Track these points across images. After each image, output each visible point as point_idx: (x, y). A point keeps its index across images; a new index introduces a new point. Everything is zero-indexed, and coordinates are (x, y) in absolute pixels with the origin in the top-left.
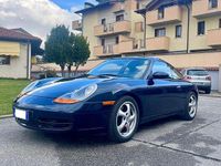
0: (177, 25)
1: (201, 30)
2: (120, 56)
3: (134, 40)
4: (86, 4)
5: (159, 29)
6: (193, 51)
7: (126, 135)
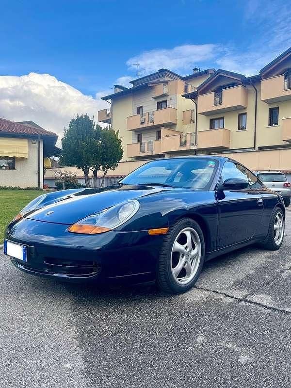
0: (240, 113)
1: (273, 119)
2: (162, 156)
3: (181, 134)
4: (116, 86)
5: (215, 119)
6: (262, 149)
7: (186, 281)
